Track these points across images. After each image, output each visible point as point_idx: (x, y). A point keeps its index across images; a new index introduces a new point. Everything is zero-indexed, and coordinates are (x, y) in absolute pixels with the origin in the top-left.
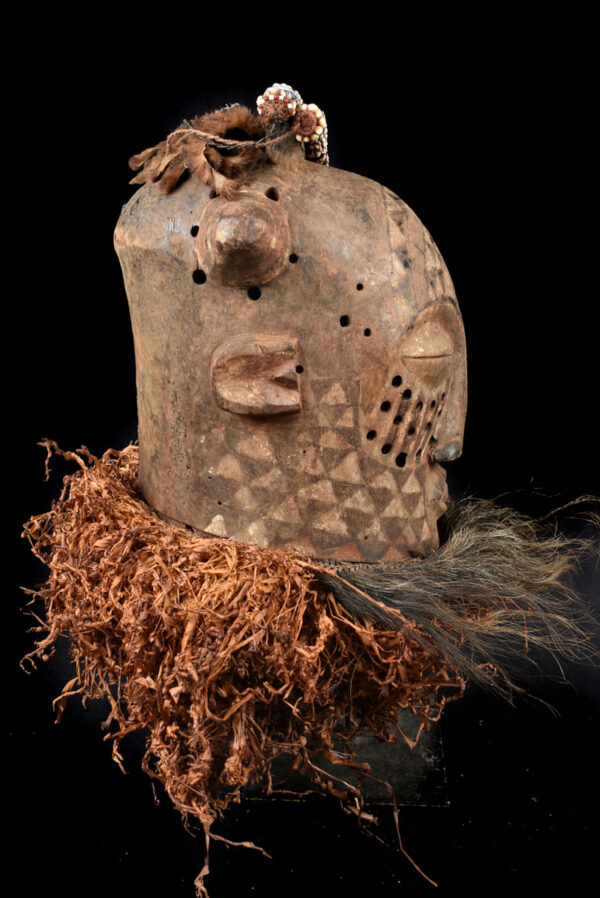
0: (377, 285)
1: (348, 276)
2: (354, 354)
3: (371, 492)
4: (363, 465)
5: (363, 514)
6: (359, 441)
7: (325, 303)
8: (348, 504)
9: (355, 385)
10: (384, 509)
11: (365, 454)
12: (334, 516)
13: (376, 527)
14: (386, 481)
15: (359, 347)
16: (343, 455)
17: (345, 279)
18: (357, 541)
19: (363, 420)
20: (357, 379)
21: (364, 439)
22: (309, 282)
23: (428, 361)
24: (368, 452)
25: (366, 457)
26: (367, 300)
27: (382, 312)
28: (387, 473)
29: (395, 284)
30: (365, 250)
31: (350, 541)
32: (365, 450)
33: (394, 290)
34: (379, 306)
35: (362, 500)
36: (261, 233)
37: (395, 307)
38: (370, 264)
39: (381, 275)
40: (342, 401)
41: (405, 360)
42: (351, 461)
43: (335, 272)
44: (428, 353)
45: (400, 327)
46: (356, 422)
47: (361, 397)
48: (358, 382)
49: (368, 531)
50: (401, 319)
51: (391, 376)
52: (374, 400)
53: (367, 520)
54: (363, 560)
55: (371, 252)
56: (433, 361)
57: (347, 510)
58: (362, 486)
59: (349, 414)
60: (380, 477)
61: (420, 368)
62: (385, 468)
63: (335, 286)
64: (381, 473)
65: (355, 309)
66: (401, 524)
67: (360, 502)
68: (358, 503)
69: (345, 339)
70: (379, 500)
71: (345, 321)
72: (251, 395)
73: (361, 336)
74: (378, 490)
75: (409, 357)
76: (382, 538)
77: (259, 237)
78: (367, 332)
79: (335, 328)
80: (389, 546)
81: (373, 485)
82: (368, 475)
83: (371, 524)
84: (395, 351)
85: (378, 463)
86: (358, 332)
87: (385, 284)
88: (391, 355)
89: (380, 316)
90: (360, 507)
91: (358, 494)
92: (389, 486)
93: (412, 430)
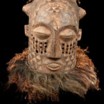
3: (32, 54)
21: (31, 44)
24: (31, 47)
51: (31, 34)
57: (30, 56)
62: (34, 51)
66: (35, 63)
76: (32, 63)
83: (31, 60)
93: (37, 46)
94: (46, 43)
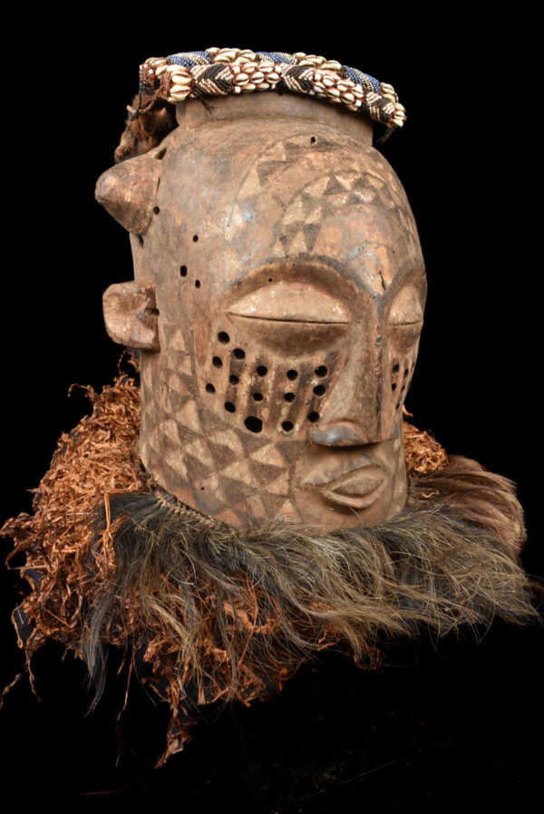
0: (209, 238)
1: (188, 228)
2: (188, 304)
3: (210, 445)
4: (202, 414)
5: (201, 464)
6: (198, 391)
7: (171, 252)
8: (188, 449)
9: (190, 335)
10: (224, 468)
11: (204, 405)
12: (178, 456)
13: (213, 483)
14: (230, 440)
15: (191, 298)
16: (185, 401)
17: (186, 231)
18: (194, 488)
19: (199, 372)
20: (192, 329)
21: (202, 390)
22: (164, 232)
23: (260, 322)
24: (208, 405)
25: (205, 409)
26: (199, 252)
27: (211, 264)
28: (231, 432)
29: (229, 238)
30: (208, 203)
31: (187, 485)
32: (204, 402)
33: (227, 243)
34: (209, 258)
35: (201, 450)
36: (109, 188)
37: (223, 261)
38: (209, 217)
39: (215, 228)
40: (183, 348)
41: (230, 316)
42: (191, 407)
43: (180, 224)
44: (260, 313)
45: (224, 281)
46: (194, 372)
47: (195, 347)
48: (192, 332)
49: (205, 483)
50: (227, 274)
51: (215, 331)
52: (205, 352)
53: (205, 472)
54: (198, 509)
55: (213, 205)
56: (268, 323)
57: (188, 456)
58: (201, 437)
59: (187, 362)
60: (220, 434)
61: (251, 328)
62: (229, 426)
63: (179, 237)
64: (222, 430)
65: (190, 259)
66: (245, 491)
67: (198, 449)
68: (197, 451)
69: (182, 288)
70: (218, 456)
71: (184, 271)
72: (124, 329)
73: (193, 286)
74: (218, 445)
75: (235, 315)
76: (219, 495)
77: (108, 192)
78: (198, 284)
79: (177, 277)
80: (225, 507)
81: (212, 439)
82: (207, 427)
83: (209, 477)
84: (216, 305)
85: (219, 418)
86: (191, 282)
87: (217, 236)
88: (212, 309)
89: (208, 268)
90: (199, 457)
91: (197, 443)
92: (232, 446)
93: (256, 395)
94: (321, 371)
